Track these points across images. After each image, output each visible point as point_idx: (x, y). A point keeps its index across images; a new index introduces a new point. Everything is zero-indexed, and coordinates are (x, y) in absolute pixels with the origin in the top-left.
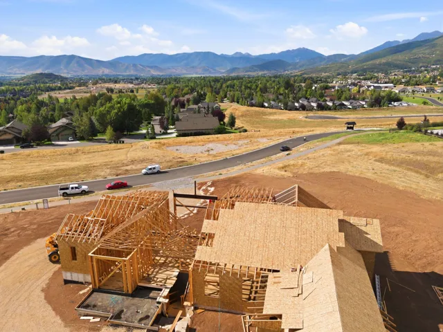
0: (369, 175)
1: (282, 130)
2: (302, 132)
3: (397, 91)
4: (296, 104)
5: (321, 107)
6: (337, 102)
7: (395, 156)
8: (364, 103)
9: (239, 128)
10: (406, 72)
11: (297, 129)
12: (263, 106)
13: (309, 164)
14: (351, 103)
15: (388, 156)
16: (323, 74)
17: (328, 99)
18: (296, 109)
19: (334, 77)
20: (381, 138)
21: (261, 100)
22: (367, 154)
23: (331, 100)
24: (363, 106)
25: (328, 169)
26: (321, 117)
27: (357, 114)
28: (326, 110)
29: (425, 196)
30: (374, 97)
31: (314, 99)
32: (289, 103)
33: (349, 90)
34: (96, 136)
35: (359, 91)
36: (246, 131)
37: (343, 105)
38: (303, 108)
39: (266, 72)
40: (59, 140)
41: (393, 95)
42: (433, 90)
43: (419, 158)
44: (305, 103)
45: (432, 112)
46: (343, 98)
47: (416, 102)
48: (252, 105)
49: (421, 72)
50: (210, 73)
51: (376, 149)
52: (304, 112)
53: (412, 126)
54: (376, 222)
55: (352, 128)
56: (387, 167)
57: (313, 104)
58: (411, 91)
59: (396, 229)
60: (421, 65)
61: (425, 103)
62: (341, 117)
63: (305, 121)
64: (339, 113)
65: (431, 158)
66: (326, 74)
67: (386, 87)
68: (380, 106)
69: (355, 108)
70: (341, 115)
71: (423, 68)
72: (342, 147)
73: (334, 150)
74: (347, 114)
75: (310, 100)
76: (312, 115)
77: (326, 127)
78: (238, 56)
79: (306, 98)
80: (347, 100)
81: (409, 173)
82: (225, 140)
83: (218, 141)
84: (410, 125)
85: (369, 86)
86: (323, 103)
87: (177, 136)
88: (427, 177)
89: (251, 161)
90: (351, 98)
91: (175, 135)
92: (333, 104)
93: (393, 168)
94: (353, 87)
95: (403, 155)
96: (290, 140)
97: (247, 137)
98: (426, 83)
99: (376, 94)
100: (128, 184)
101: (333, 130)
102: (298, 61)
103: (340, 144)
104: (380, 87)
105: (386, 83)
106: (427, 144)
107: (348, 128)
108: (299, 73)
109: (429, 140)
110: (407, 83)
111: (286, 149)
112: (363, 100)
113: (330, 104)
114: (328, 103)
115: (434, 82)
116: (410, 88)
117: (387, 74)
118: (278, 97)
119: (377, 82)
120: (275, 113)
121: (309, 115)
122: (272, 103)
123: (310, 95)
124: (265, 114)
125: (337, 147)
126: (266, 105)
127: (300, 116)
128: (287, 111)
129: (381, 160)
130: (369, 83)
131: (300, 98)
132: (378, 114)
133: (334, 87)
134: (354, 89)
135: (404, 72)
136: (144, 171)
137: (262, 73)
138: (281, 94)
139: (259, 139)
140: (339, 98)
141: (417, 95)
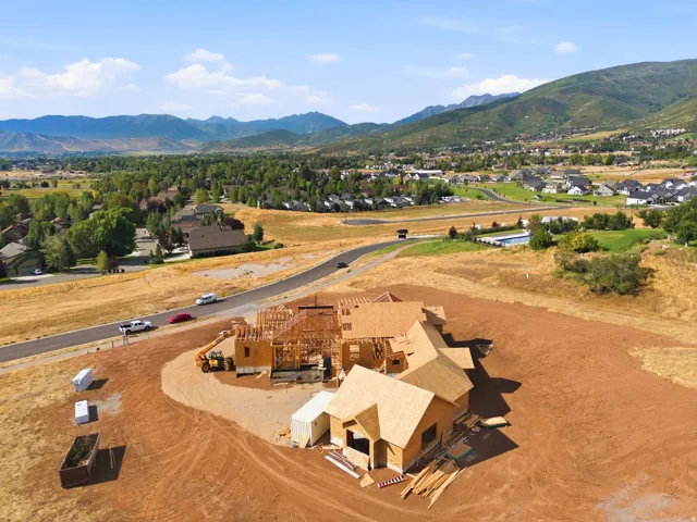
0: (431, 284)
1: (326, 243)
2: (350, 244)
3: (447, 181)
4: (327, 204)
5: (360, 207)
6: (379, 200)
7: (450, 266)
8: (410, 199)
9: (269, 242)
10: (456, 150)
11: (343, 241)
12: (284, 208)
13: (376, 279)
14: (395, 200)
15: (444, 267)
16: (349, 152)
17: (365, 195)
18: (327, 210)
19: (365, 158)
20: (435, 248)
21: (278, 198)
22: (426, 266)
23: (370, 197)
24: (408, 204)
25: (394, 283)
26: (363, 222)
27: (404, 215)
28: (366, 210)
29: (473, 296)
30: (421, 191)
31: (348, 195)
32: (318, 203)
33: (390, 181)
34: (75, 265)
35: (402, 183)
36: (281, 246)
37: (386, 203)
38: (337, 209)
39: (263, 148)
40: (17, 274)
41: (442, 188)
42: (488, 178)
43: (468, 267)
44: (337, 201)
45: (487, 210)
46: (384, 193)
47: (469, 196)
48: (268, 207)
49: (473, 150)
50: (171, 148)
51: (432, 260)
52: (339, 214)
53: (463, 235)
54: (441, 308)
55: (404, 237)
56: (444, 276)
57: (348, 203)
58: (462, 179)
59: (454, 319)
60: (472, 140)
61: (479, 197)
62: (386, 220)
63: (346, 228)
64: (382, 214)
65: (478, 266)
66: (354, 153)
67: (434, 175)
68: (430, 203)
69: (400, 207)
70: (386, 217)
71: (476, 146)
72: (401, 260)
73: (394, 264)
74: (392, 216)
75: (343, 197)
76: (352, 218)
77: (375, 236)
78: (216, 122)
79: (337, 194)
80: (390, 196)
81: (462, 280)
82: (261, 259)
83: (252, 260)
84: (461, 234)
85: (413, 174)
86: (361, 201)
87: (192, 258)
88: (475, 282)
89: (312, 281)
90: (395, 194)
91: (187, 256)
92: (374, 202)
93: (449, 276)
94: (393, 175)
95: (456, 265)
96: (342, 255)
97: (287, 254)
98: (480, 167)
99: (423, 187)
100: (192, 316)
101: (384, 240)
102: (310, 132)
103: (397, 257)
104: (426, 175)
105: (433, 168)
106: (475, 253)
107: (400, 237)
108: (313, 152)
109: (479, 249)
110: (459, 169)
111: (342, 266)
112: (409, 195)
113: (369, 202)
114: (367, 201)
115: (489, 165)
116: (461, 176)
117: (433, 153)
118: (299, 193)
119: (422, 167)
120: (302, 218)
121: (348, 219)
122: (296, 202)
123: (341, 189)
124: (288, 219)
125: (396, 261)
126: (287, 205)
127: (335, 220)
128: (317, 214)
129: (439, 270)
130: (412, 169)
131: (329, 194)
132: (429, 214)
133: (369, 176)
134: (396, 179)
135: (453, 150)
136: (198, 301)
137: (258, 149)
138: (301, 189)
139: (303, 256)
140: (379, 194)
141: (471, 185)
